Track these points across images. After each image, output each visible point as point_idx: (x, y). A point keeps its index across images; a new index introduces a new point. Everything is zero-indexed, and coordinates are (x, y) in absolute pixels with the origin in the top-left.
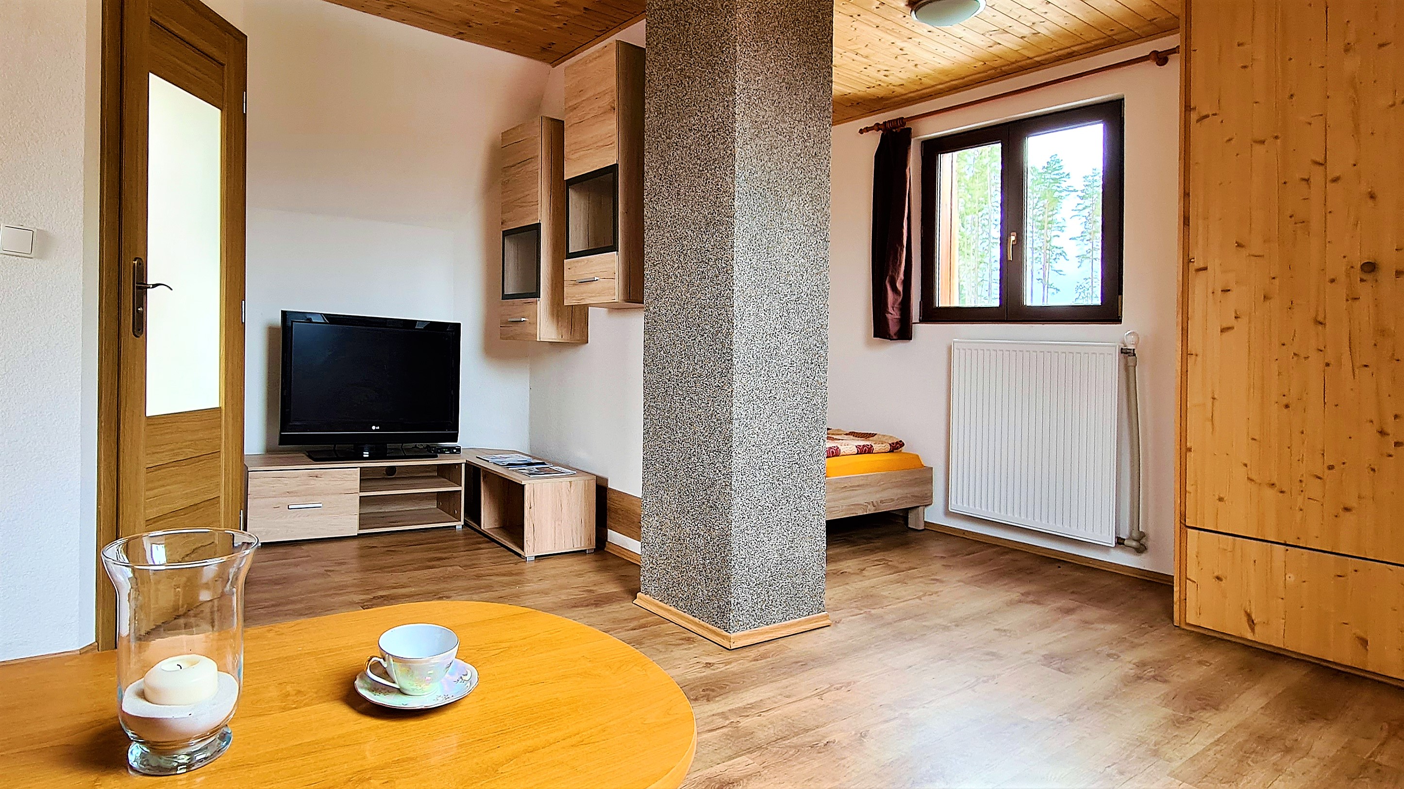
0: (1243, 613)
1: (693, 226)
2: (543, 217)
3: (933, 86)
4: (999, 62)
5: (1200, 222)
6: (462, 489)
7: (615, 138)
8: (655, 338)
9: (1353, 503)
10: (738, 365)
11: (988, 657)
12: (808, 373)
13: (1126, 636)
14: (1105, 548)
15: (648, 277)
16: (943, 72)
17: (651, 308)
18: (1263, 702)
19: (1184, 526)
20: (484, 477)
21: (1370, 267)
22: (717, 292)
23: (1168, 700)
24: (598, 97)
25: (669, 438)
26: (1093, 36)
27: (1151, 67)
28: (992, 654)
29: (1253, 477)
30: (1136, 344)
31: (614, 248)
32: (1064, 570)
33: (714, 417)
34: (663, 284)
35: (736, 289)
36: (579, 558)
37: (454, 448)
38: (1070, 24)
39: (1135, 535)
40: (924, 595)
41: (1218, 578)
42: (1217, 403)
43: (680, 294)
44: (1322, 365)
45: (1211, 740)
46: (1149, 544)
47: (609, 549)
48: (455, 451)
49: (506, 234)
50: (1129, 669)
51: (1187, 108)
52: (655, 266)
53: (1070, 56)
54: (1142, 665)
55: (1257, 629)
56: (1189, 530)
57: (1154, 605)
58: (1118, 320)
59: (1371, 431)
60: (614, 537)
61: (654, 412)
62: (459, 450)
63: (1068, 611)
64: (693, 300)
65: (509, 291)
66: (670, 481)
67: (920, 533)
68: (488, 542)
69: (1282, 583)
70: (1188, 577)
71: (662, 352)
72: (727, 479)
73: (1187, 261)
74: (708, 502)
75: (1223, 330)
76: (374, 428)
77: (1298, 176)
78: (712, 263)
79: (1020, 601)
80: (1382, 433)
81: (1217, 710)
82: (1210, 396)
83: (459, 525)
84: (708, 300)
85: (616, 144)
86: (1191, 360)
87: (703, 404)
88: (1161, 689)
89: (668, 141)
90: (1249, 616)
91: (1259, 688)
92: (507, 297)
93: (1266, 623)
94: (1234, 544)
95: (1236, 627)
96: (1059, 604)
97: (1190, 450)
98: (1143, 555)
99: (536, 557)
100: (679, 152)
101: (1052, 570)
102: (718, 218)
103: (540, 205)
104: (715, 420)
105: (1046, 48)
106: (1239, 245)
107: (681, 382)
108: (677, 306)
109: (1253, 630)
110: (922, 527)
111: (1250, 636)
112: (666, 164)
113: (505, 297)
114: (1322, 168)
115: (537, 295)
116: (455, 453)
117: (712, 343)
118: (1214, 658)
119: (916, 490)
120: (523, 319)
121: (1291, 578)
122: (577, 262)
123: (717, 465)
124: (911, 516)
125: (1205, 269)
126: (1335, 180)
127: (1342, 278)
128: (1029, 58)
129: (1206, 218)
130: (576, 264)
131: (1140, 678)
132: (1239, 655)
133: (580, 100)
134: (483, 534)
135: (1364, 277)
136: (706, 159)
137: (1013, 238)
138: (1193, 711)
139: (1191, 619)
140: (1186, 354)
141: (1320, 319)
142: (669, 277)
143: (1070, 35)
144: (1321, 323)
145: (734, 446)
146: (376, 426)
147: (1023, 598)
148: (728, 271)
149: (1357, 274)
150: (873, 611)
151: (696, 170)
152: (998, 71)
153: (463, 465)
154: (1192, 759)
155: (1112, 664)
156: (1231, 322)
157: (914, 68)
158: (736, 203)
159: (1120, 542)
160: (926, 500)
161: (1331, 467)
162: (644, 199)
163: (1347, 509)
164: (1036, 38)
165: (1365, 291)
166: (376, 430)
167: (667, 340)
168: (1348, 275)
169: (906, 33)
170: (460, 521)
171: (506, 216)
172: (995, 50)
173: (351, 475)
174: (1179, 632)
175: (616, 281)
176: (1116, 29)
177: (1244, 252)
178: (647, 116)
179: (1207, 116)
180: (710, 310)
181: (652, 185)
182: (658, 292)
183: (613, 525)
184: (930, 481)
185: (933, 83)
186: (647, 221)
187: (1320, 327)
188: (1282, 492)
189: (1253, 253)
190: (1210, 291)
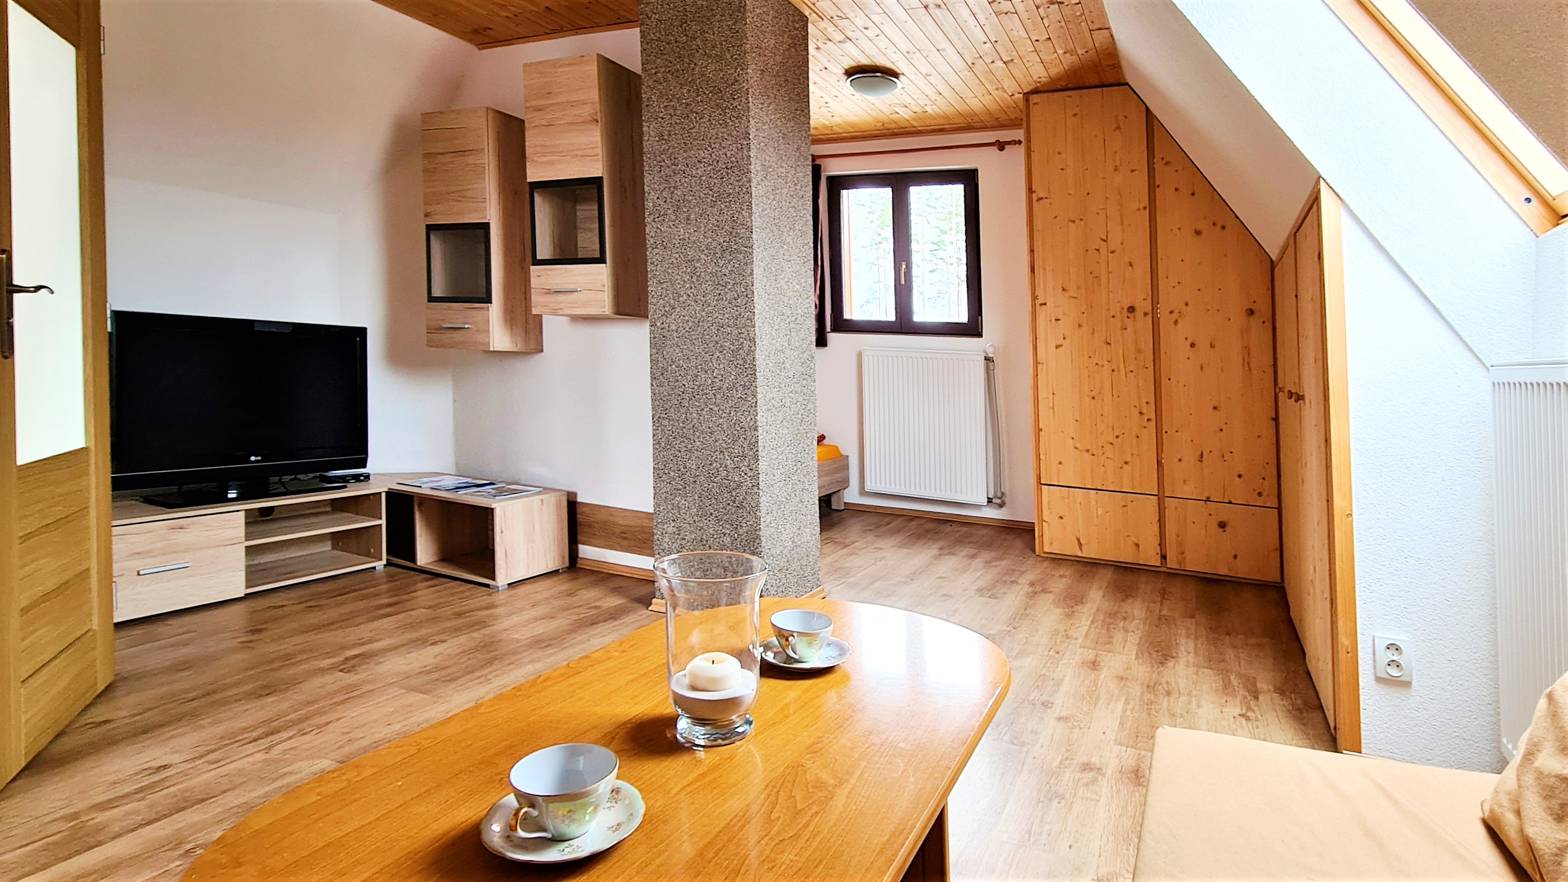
0: (1075, 539)
1: (706, 252)
2: (492, 215)
3: (840, 133)
4: (894, 125)
5: (1041, 271)
6: (383, 522)
7: (599, 151)
8: (665, 353)
9: (1129, 459)
10: (760, 380)
11: (944, 598)
12: (804, 382)
13: (1014, 567)
14: (978, 507)
15: (653, 293)
16: (852, 125)
17: (658, 324)
18: (1101, 593)
19: (1040, 483)
20: (420, 505)
21: (1132, 309)
22: (737, 313)
23: (1057, 603)
24: (574, 104)
25: (686, 447)
26: (960, 121)
27: (994, 150)
28: (945, 595)
29: (1077, 446)
30: (994, 353)
31: (601, 260)
32: (955, 527)
33: (737, 425)
34: (672, 301)
35: (757, 312)
36: (555, 579)
37: (361, 475)
38: (949, 110)
39: (999, 495)
40: (876, 561)
41: (1061, 518)
42: (1055, 397)
43: (693, 312)
44: (1111, 371)
45: (1089, 622)
46: (1007, 500)
47: (581, 564)
48: (362, 478)
49: (430, 228)
50: (1027, 589)
51: (1030, 191)
52: (661, 283)
53: (941, 131)
54: (1032, 584)
55: (1083, 548)
56: (1043, 486)
57: (1019, 544)
58: (980, 335)
59: (1135, 412)
60: (587, 551)
61: (665, 423)
62: (367, 477)
63: (973, 557)
64: (710, 319)
65: (437, 292)
66: (688, 488)
67: (842, 513)
68: (433, 579)
69: (1095, 515)
70: (1044, 519)
71: (674, 366)
72: (754, 481)
73: (1034, 298)
74: (734, 502)
75: (1057, 347)
76: (253, 458)
77: (1094, 247)
78: (729, 287)
79: (940, 555)
80: (1141, 413)
81: (1083, 603)
82: (1051, 392)
83: (380, 565)
84: (727, 320)
85: (600, 157)
86: (1039, 367)
87: (724, 415)
88: (1051, 597)
89: (674, 167)
90: (1079, 540)
91: (1095, 587)
92: (433, 299)
93: (1088, 543)
94: (1069, 492)
95: (1072, 550)
96: (964, 553)
97: (1041, 430)
98: (1003, 509)
99: (509, 584)
100: (687, 180)
101: (947, 528)
102: (735, 247)
103: (488, 203)
104: (739, 429)
105: (928, 122)
106: (1064, 290)
107: (698, 394)
108: (690, 324)
109: (1081, 549)
110: (842, 508)
111: (1080, 554)
112: (672, 189)
113: (432, 299)
114: (1105, 243)
115: (488, 300)
116: (363, 481)
117: (732, 359)
118: (1066, 572)
119: (838, 476)
120: (466, 326)
121: (1100, 512)
122: (552, 270)
123: (743, 468)
124: (834, 499)
125: (1045, 304)
126: (1112, 252)
127: (1118, 315)
128: (914, 127)
129: (1044, 269)
130: (549, 273)
131: (1036, 593)
132: (1079, 567)
133: (547, 102)
134: (422, 571)
135: (1129, 315)
136: (719, 191)
137: (904, 267)
138: (1072, 607)
139: (1046, 549)
140: (1036, 363)
141: (1108, 341)
142: (680, 296)
143: (946, 117)
144: (1109, 344)
145: (760, 450)
146: (256, 456)
147: (941, 552)
148: (749, 295)
149: (1125, 313)
150: (849, 580)
151: (708, 200)
152: (891, 131)
153: (384, 495)
154: (1086, 636)
155: (1015, 588)
156: (1061, 341)
157: (831, 118)
158: (754, 236)
159: (990, 501)
160: (845, 483)
161: (1117, 437)
162: (645, 218)
163: (1126, 463)
164: (923, 114)
165: (1129, 323)
166: (256, 461)
167: (679, 355)
168: (1121, 313)
169: (835, 92)
170: (381, 560)
171: (430, 209)
172: (895, 116)
173: (234, 520)
174: (1040, 559)
175: (606, 294)
176: (975, 119)
177: (1067, 294)
178: (646, 138)
179: (1042, 199)
180: (729, 329)
181: (654, 206)
182: (667, 309)
183: (585, 539)
184: (846, 467)
185: (841, 131)
186: (650, 241)
187: (1108, 346)
188: (1093, 455)
189: (1072, 295)
190: (1049, 319)
